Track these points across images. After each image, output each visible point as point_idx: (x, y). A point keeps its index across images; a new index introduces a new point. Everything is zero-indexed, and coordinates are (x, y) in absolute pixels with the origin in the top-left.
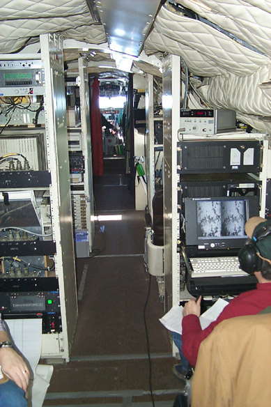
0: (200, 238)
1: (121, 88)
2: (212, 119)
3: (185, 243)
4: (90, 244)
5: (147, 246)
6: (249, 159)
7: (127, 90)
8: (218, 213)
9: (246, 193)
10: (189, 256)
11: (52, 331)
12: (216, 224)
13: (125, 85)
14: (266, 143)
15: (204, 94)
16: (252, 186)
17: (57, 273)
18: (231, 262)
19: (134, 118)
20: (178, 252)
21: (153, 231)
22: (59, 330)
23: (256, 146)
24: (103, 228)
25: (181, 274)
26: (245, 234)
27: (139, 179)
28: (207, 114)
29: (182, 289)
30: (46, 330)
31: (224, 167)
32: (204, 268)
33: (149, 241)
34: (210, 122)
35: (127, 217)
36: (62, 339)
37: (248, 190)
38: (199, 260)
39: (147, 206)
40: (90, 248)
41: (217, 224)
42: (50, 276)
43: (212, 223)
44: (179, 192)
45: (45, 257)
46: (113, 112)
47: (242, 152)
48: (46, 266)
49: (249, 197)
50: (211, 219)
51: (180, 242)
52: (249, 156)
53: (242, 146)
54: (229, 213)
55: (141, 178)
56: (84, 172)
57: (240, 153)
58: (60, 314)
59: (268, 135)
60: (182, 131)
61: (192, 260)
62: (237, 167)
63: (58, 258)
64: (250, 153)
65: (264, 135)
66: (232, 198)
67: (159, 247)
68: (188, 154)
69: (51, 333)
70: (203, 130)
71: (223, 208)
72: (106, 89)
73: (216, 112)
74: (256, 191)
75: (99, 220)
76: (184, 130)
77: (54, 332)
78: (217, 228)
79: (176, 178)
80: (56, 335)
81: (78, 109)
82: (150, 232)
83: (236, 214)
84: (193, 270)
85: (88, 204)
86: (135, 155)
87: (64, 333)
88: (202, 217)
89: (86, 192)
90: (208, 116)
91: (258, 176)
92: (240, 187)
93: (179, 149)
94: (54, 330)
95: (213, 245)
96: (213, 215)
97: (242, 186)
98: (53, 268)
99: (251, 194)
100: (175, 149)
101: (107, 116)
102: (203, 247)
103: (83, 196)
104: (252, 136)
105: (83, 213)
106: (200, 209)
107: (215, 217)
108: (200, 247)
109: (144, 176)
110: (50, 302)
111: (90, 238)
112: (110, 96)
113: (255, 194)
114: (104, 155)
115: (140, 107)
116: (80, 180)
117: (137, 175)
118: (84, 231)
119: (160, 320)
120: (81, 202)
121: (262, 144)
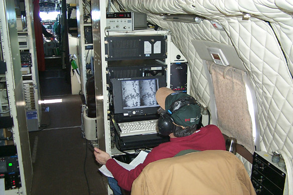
0: (124, 108)
1: (56, 5)
2: (131, 19)
3: (114, 112)
4: (39, 121)
5: (84, 118)
6: (158, 50)
7: (61, 6)
8: (138, 92)
9: (157, 73)
10: (117, 122)
11: (13, 187)
12: (136, 100)
13: (59, 3)
14: (169, 37)
15: (123, 2)
16: (160, 68)
17: (15, 141)
18: (148, 124)
19: (68, 26)
20: (108, 120)
21: (87, 107)
22: (19, 186)
23: (162, 39)
24: (48, 109)
25: (111, 136)
26: (157, 104)
27: (73, 71)
28: (127, 15)
29: (112, 147)
30: (8, 187)
31: (140, 55)
32: (129, 130)
33: (85, 115)
34: (129, 21)
35: (66, 100)
36: (22, 193)
37: (158, 71)
38: (125, 124)
39: (81, 91)
40: (39, 124)
41: (138, 100)
42: (9, 144)
43: (133, 99)
44: (107, 75)
45: (4, 129)
46: (50, 24)
47: (153, 44)
48: (5, 137)
49: (158, 77)
50: (133, 97)
51: (109, 112)
52: (157, 47)
53: (152, 39)
54: (145, 91)
55: (75, 70)
56: (31, 66)
57: (151, 45)
58: (19, 173)
59: (170, 32)
60: (108, 28)
61: (119, 125)
62: (149, 55)
63: (16, 130)
64: (158, 45)
65: (167, 32)
66: (146, 78)
67: (93, 119)
68: (113, 46)
69: (12, 189)
70: (124, 28)
71: (141, 88)
72: (45, 6)
73: (133, 15)
74: (163, 72)
75: (45, 103)
76: (109, 28)
77: (15, 188)
78: (137, 103)
79: (105, 64)
80: (17, 190)
81: (25, 17)
82: (85, 108)
83: (150, 92)
84: (121, 131)
85: (36, 90)
86: (70, 53)
87: (23, 188)
88: (126, 95)
89: (34, 81)
90: (127, 17)
91: (164, 61)
92: (152, 69)
93: (106, 42)
94: (15, 187)
95: (134, 113)
96: (134, 93)
97: (153, 69)
98: (11, 138)
99: (160, 74)
100: (103, 43)
101: (46, 26)
102: (127, 114)
103: (31, 84)
104: (159, 32)
105: (32, 97)
106: (124, 89)
107: (135, 95)
108: (125, 115)
109: (78, 69)
110: (10, 165)
111: (38, 116)
112: (47, 11)
113: (163, 74)
114: (45, 56)
115: (72, 17)
116: (29, 72)
117: (72, 68)
118: (34, 111)
119: (99, 169)
120: (31, 88)
121: (167, 38)
